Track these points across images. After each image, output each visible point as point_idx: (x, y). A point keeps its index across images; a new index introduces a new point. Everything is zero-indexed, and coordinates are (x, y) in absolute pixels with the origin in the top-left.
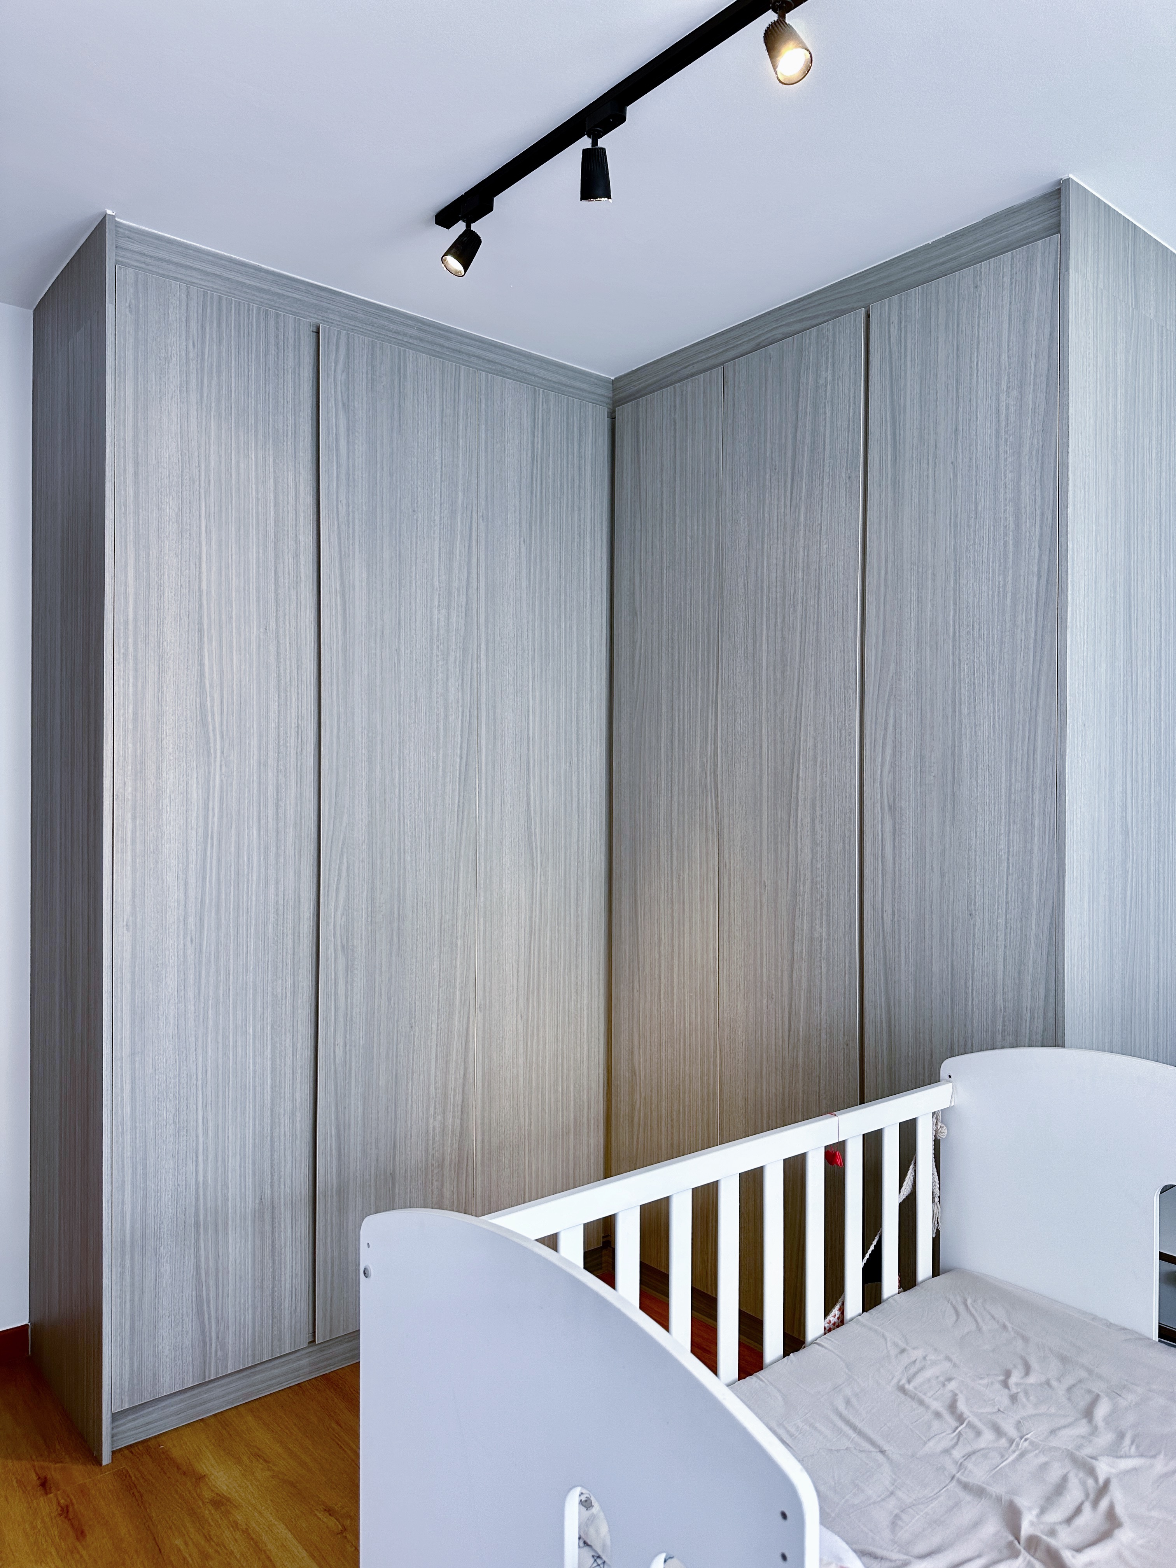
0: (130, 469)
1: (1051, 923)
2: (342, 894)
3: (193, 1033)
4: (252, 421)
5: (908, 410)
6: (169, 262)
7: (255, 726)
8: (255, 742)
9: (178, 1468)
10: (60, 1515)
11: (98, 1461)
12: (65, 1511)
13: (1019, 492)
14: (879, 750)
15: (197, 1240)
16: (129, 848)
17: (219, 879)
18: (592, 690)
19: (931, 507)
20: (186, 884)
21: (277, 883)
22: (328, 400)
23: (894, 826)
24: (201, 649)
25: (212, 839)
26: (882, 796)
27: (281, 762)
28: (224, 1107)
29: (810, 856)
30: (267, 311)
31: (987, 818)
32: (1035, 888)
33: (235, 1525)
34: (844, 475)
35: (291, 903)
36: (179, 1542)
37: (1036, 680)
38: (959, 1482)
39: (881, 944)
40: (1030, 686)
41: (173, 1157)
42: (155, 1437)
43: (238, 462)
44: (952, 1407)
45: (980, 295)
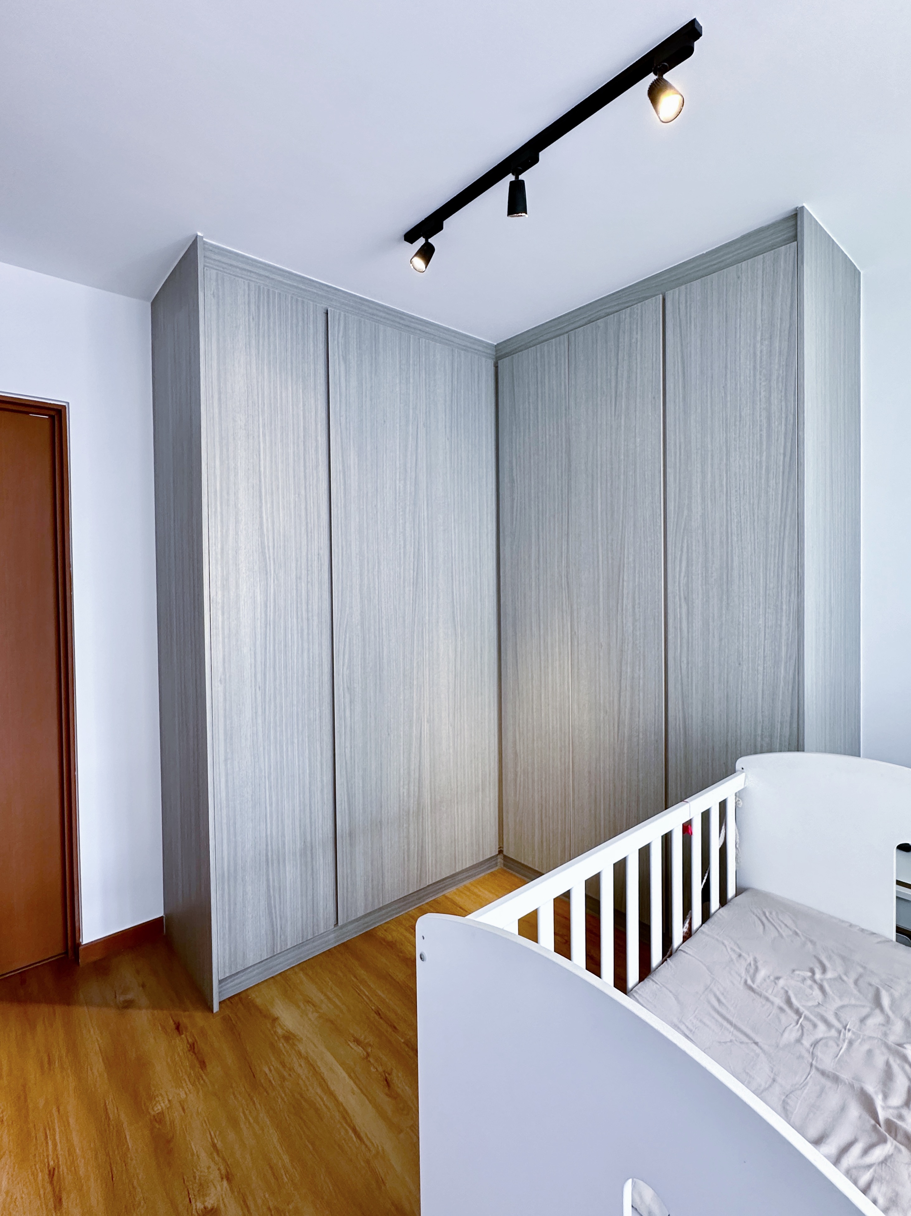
0: (216, 396)
1: (795, 670)
2: (347, 656)
3: (262, 745)
4: (289, 367)
5: (692, 356)
6: (237, 267)
7: (293, 555)
8: (294, 565)
9: (261, 1013)
10: (189, 1051)
11: (210, 1009)
12: (192, 1047)
13: (770, 403)
14: (677, 562)
15: (267, 871)
16: (221, 632)
17: (274, 650)
18: (487, 528)
19: (709, 414)
20: (255, 653)
21: (309, 651)
22: (334, 355)
23: (688, 610)
24: (261, 507)
25: (270, 625)
26: (680, 591)
27: (309, 577)
28: (282, 788)
29: (631, 628)
30: (297, 300)
31: (750, 605)
32: (784, 649)
33: (299, 1054)
34: (650, 396)
35: (317, 663)
36: (267, 1070)
37: (783, 520)
38: (817, 1069)
39: (680, 682)
40: (779, 524)
41: (252, 820)
42: (245, 991)
43: (281, 392)
44: (789, 1002)
45: (741, 283)
